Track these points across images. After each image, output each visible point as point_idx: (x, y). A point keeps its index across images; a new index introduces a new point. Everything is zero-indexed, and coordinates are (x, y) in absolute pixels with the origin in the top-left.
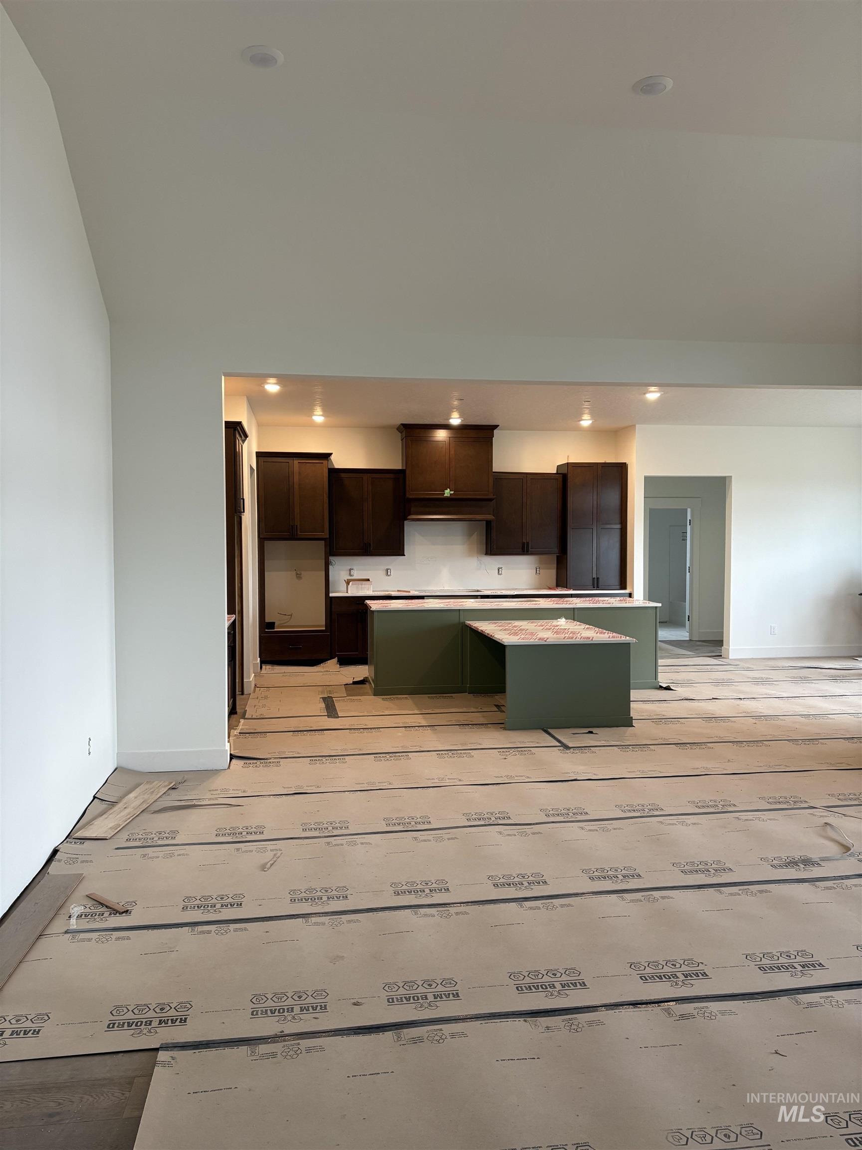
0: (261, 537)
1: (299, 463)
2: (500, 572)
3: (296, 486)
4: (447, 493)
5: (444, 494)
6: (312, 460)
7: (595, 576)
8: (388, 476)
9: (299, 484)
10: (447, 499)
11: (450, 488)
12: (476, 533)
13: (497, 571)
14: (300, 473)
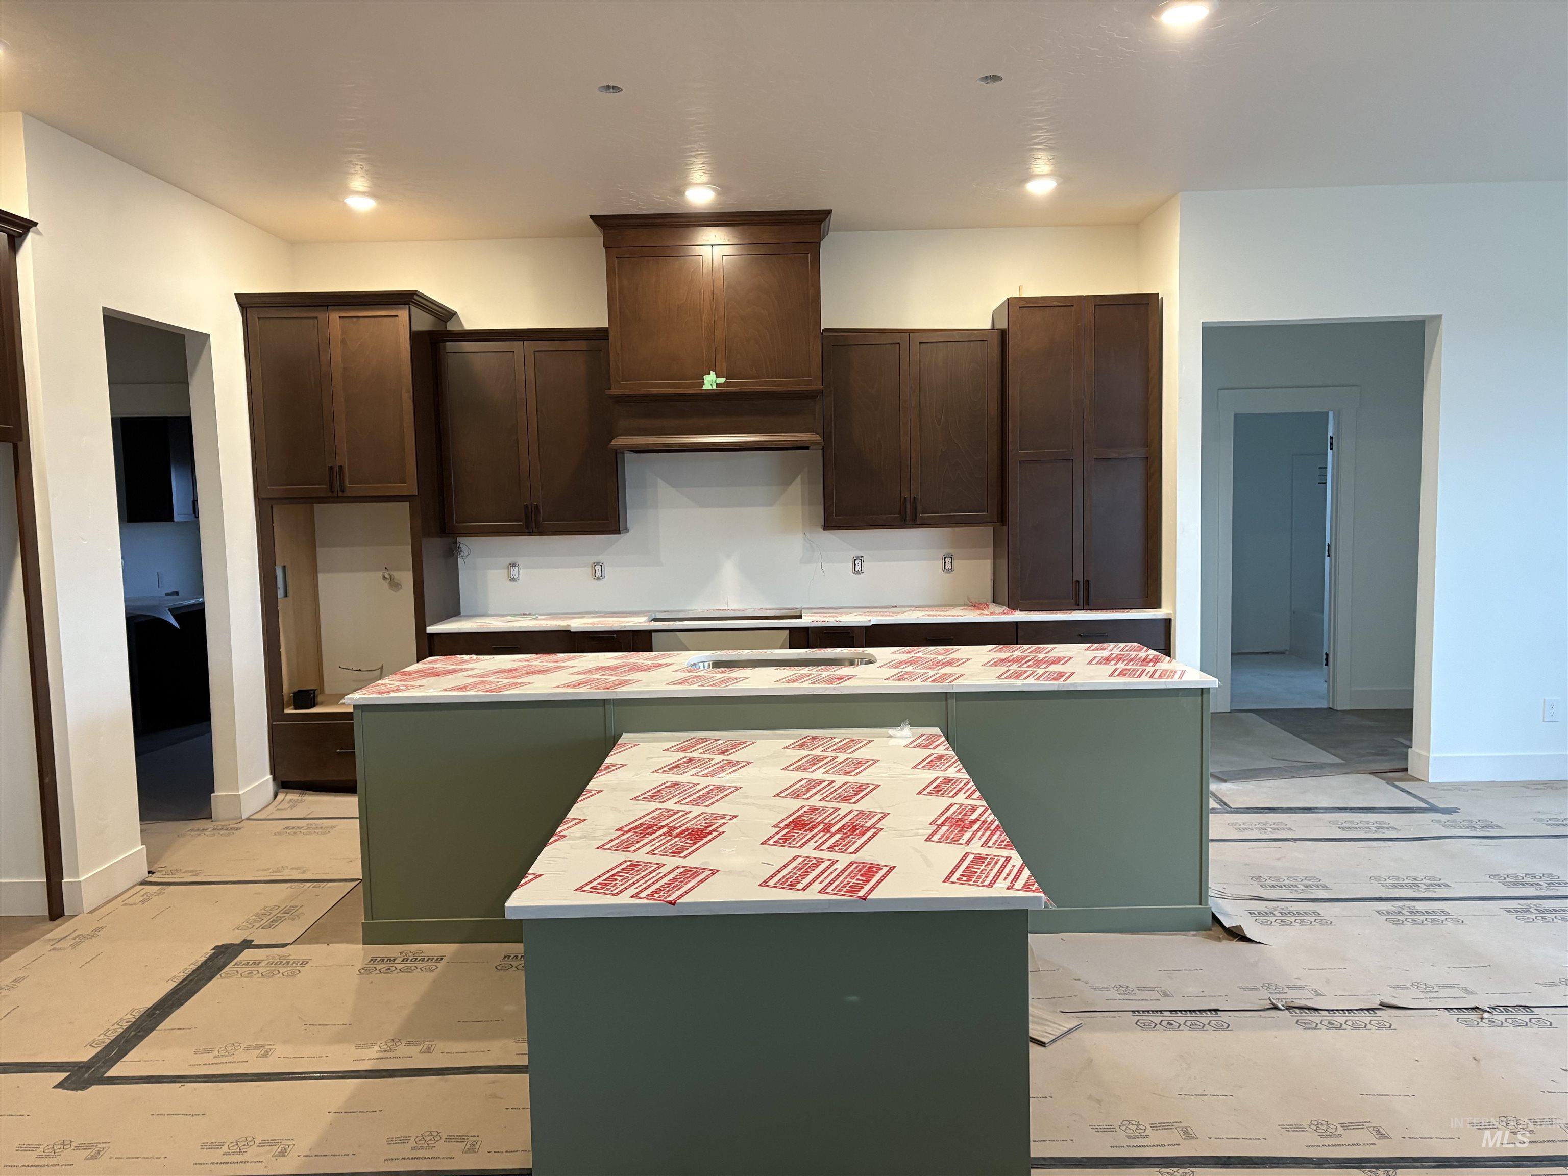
0: (262, 496)
1: (340, 317)
2: (858, 568)
3: (337, 374)
4: (711, 381)
5: (703, 383)
6: (372, 309)
7: (1079, 577)
8: (571, 345)
9: (345, 369)
10: (710, 394)
11: (715, 371)
12: (799, 477)
13: (851, 565)
14: (344, 342)
